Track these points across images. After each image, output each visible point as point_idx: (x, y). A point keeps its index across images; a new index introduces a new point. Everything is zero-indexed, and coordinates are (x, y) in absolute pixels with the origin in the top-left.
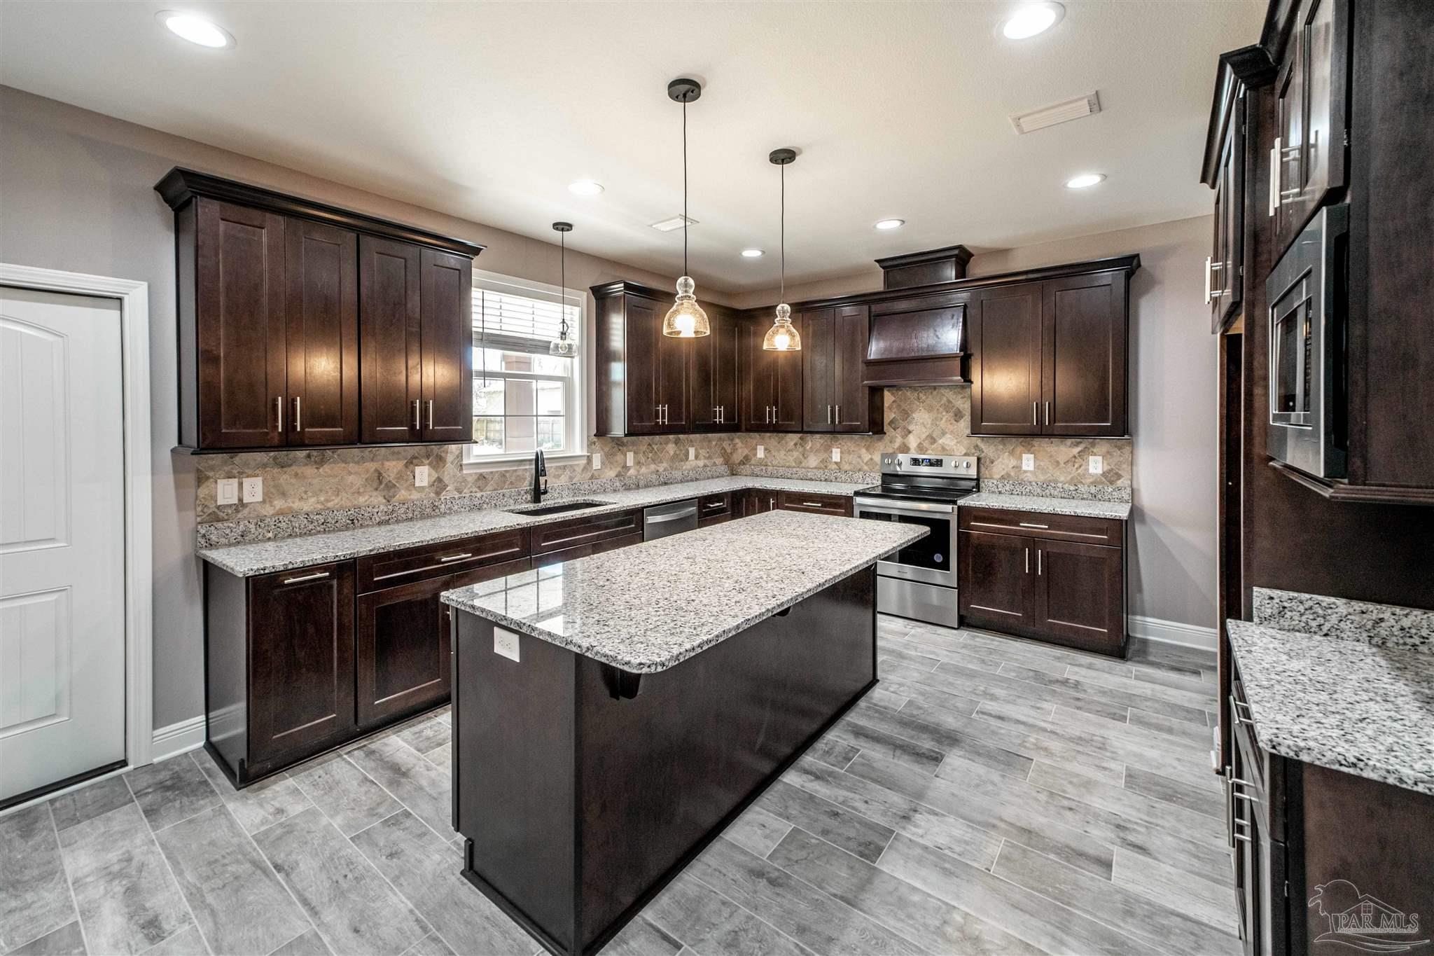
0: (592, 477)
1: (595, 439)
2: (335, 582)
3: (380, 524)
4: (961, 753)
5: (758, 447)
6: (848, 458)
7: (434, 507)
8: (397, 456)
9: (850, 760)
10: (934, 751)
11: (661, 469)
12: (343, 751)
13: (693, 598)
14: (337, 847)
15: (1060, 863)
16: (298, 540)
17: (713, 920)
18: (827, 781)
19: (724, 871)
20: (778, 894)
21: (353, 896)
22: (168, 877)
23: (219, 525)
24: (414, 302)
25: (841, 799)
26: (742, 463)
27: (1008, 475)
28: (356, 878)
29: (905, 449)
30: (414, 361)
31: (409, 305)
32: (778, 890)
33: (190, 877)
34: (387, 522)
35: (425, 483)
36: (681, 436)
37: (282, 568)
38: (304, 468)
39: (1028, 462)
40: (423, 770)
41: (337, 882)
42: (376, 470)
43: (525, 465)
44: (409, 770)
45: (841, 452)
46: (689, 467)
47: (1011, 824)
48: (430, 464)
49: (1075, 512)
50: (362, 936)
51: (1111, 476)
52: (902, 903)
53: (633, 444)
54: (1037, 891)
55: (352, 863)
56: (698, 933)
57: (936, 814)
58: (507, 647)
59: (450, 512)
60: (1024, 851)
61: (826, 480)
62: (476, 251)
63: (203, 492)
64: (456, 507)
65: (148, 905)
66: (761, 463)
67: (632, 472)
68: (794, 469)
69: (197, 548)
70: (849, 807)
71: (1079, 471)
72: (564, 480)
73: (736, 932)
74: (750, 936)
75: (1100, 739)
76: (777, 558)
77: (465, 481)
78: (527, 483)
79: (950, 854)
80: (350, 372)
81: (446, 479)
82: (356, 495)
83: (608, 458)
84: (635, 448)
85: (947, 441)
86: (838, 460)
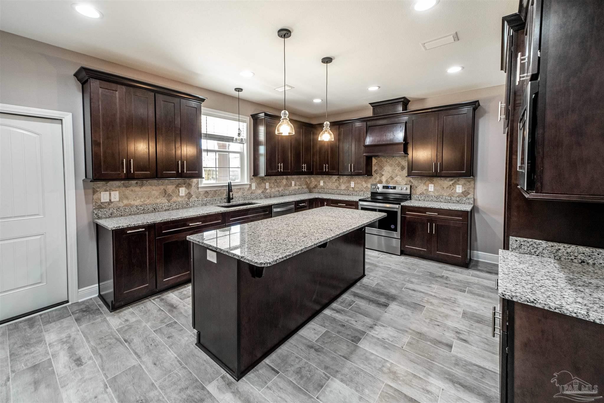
0: (252, 193)
1: (253, 177)
2: (147, 233)
3: (165, 210)
4: (396, 303)
5: (321, 181)
6: (357, 186)
7: (187, 204)
8: (172, 184)
9: (351, 306)
10: (385, 303)
11: (280, 190)
12: (151, 299)
13: (286, 239)
14: (148, 334)
15: (431, 346)
16: (133, 216)
17: (292, 364)
18: (341, 313)
19: (298, 346)
20: (318, 354)
21: (154, 352)
22: (84, 343)
23: (102, 210)
24: (178, 121)
25: (346, 320)
26: (314, 188)
27: (423, 193)
28: (155, 345)
29: (381, 182)
30: (178, 145)
31: (176, 122)
32: (319, 353)
33: (92, 343)
34: (168, 210)
35: (184, 195)
36: (289, 176)
37: (126, 227)
38: (136, 188)
39: (431, 188)
40: (182, 306)
41: (148, 346)
42: (164, 189)
43: (224, 188)
44: (177, 306)
45: (355, 183)
46: (292, 189)
47: (414, 331)
48: (185, 187)
49: (449, 208)
50: (157, 366)
51: (465, 194)
52: (367, 359)
53: (269, 179)
54: (421, 356)
55: (154, 340)
56: (286, 368)
57: (384, 326)
58: (212, 257)
59: (194, 206)
60: (418, 341)
61: (348, 195)
62: (203, 100)
63: (95, 197)
64: (196, 204)
65: (77, 353)
66: (322, 188)
67: (268, 191)
68: (335, 190)
69: (93, 219)
70: (349, 323)
71: (452, 191)
72: (240, 194)
73: (301, 368)
74: (306, 369)
75: (454, 299)
76: (322, 225)
77: (200, 194)
78: (225, 195)
79: (388, 341)
80: (152, 149)
81: (192, 193)
82: (156, 199)
83: (258, 185)
84: (269, 181)
85: (398, 179)
86: (353, 186)
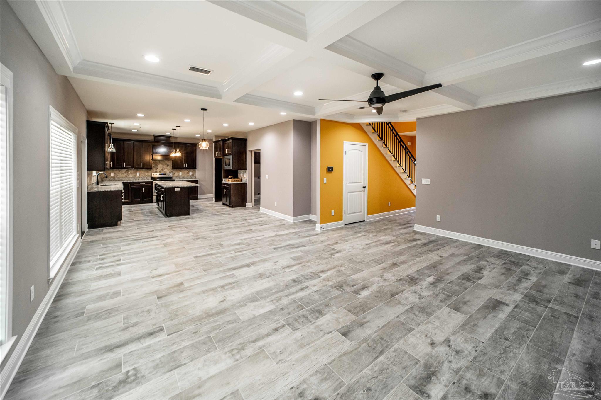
5: (111, 173)
6: (141, 174)
27: (177, 176)
29: (156, 172)
39: (181, 173)
51: (193, 175)
66: (112, 177)
68: (125, 178)
71: (188, 175)
85: (166, 170)
86: (139, 175)
